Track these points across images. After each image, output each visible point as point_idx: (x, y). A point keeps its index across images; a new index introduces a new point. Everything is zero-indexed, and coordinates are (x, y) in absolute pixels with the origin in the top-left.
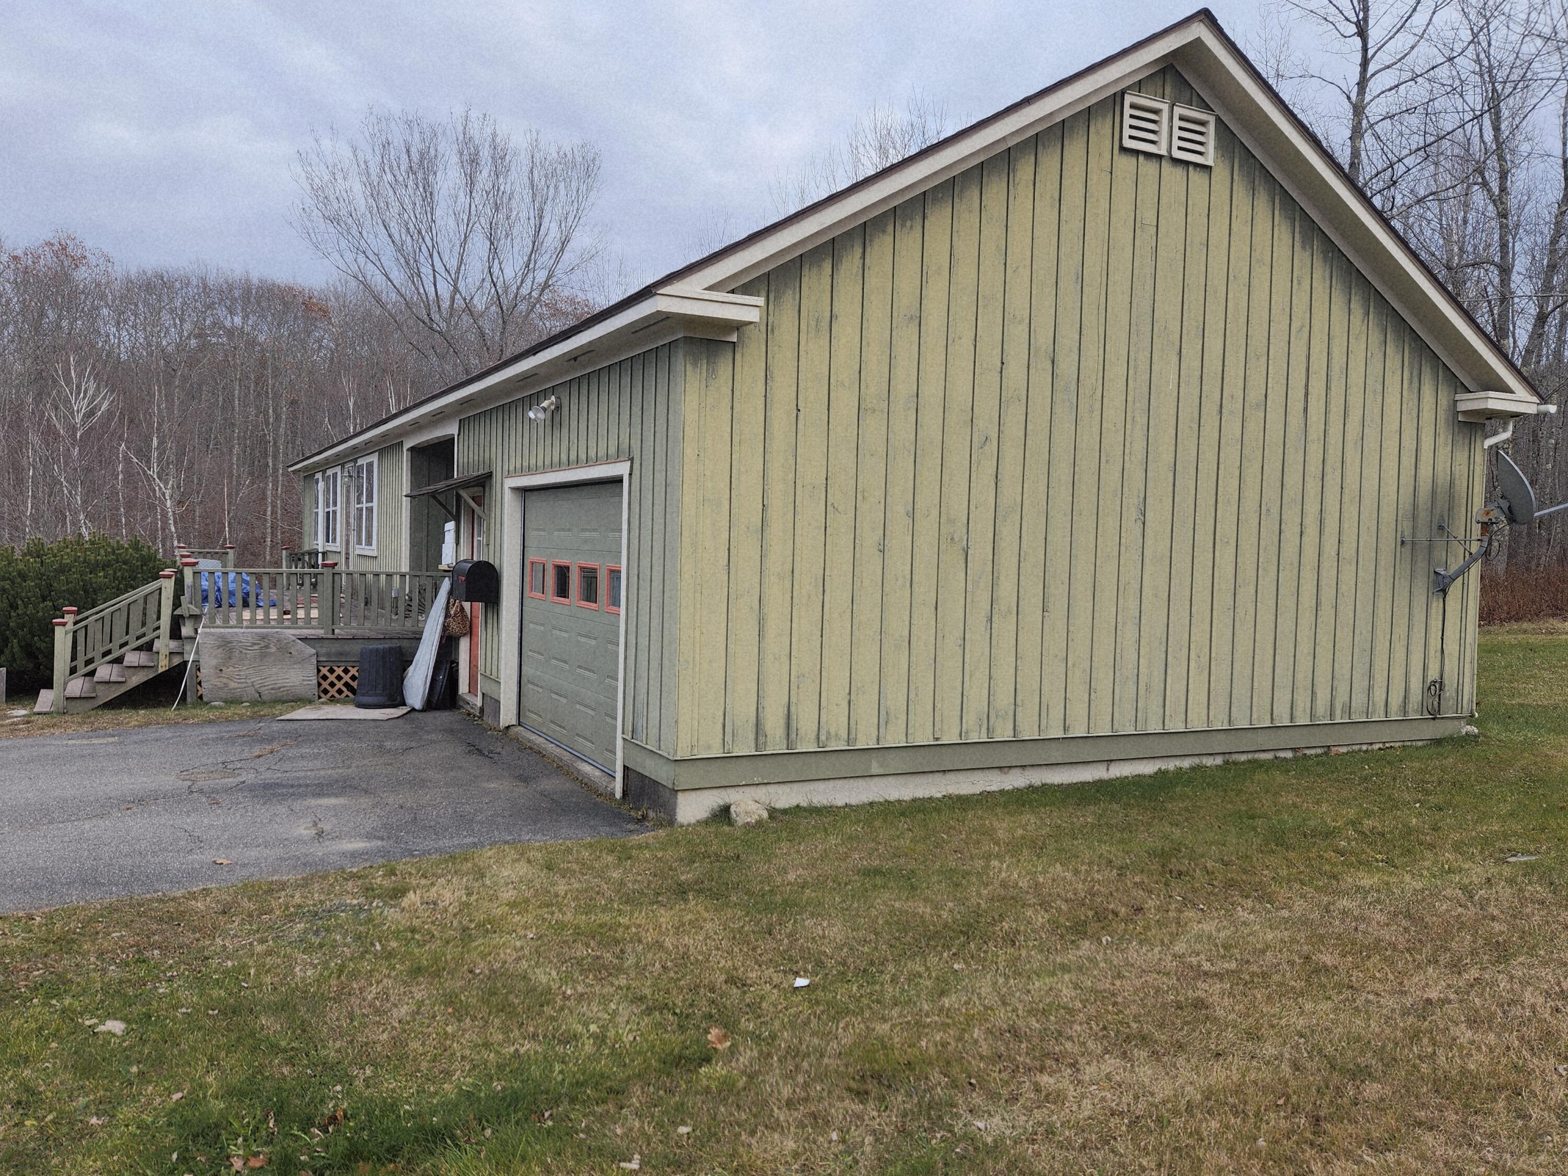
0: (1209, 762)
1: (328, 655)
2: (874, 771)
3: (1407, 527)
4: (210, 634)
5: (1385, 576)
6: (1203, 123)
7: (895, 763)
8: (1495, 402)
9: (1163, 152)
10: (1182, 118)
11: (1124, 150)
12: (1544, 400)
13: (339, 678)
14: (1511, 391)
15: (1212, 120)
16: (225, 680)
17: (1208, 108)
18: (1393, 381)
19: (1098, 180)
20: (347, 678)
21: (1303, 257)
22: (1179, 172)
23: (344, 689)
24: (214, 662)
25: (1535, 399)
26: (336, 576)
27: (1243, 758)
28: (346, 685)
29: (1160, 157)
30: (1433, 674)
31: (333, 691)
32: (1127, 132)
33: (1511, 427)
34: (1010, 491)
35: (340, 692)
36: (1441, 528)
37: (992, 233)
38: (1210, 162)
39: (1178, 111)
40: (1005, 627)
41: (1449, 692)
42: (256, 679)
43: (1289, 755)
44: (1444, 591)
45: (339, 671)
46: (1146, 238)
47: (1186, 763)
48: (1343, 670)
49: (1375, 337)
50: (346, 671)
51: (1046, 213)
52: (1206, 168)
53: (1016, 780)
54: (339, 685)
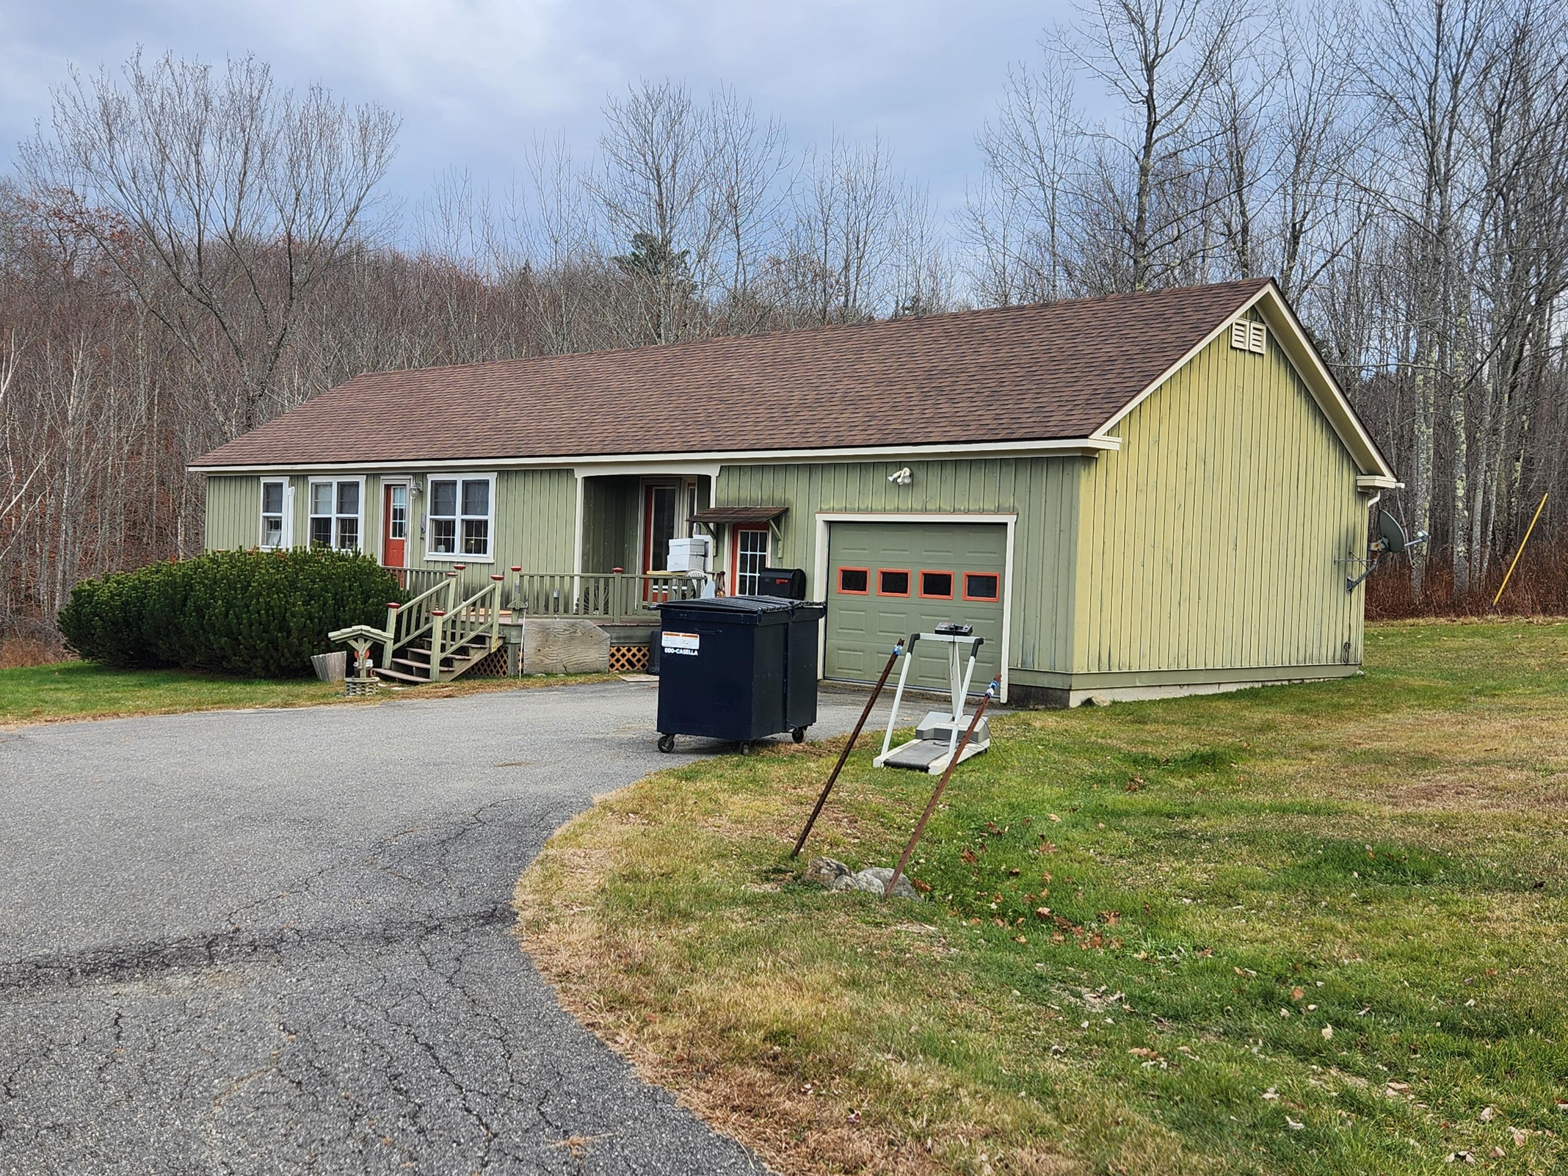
0: (1256, 685)
1: (618, 638)
2: (1138, 684)
3: (1336, 552)
4: (533, 622)
5: (1327, 580)
6: (1260, 330)
7: (1146, 680)
8: (1378, 481)
9: (1247, 348)
10: (1255, 329)
11: (1232, 347)
12: (1399, 481)
13: (623, 655)
14: (1384, 475)
15: (1265, 328)
16: (541, 658)
17: (1263, 322)
18: (1332, 468)
19: (1222, 363)
20: (629, 655)
21: (1297, 400)
22: (1252, 356)
23: (626, 664)
24: (534, 645)
25: (1395, 480)
26: (630, 580)
27: (1270, 684)
28: (628, 661)
29: (1245, 350)
30: (1346, 640)
31: (618, 665)
32: (1234, 338)
33: (1379, 494)
34: (1188, 535)
35: (623, 666)
36: (1350, 553)
37: (1185, 395)
38: (1264, 352)
39: (1253, 325)
40: (1185, 607)
41: (1352, 650)
42: (563, 656)
43: (1286, 683)
44: (1351, 591)
45: (624, 650)
46: (1239, 395)
47: (1248, 686)
48: (1310, 636)
49: (1325, 442)
50: (629, 650)
51: (1203, 384)
52: (1262, 355)
53: (1185, 692)
54: (623, 661)
